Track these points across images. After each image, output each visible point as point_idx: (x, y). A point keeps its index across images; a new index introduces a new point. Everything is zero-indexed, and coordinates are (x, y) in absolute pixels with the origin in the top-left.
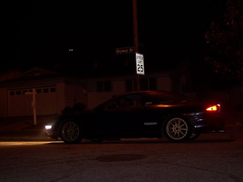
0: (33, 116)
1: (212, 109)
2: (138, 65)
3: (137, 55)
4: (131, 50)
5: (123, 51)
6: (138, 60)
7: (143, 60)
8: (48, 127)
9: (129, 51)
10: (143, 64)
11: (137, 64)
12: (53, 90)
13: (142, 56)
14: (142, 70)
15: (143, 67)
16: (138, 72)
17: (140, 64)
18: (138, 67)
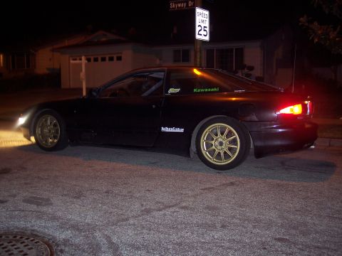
0: (82, 89)
2: (199, 26)
3: (198, 10)
4: (190, 4)
5: (179, 5)
6: (199, 19)
7: (208, 20)
9: (187, 4)
10: (207, 26)
11: (197, 24)
12: (119, 58)
13: (207, 13)
14: (205, 33)
15: (208, 29)
16: (198, 37)
17: (203, 25)
18: (198, 29)
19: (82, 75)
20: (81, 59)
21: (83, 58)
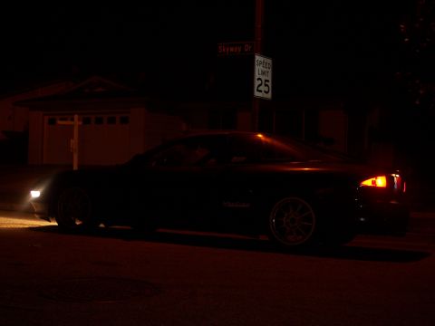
1: (374, 182)
2: (259, 79)
3: (258, 58)
4: (248, 48)
5: (232, 50)
6: (258, 69)
7: (270, 70)
8: (35, 194)
9: (243, 49)
10: (269, 78)
11: (257, 76)
13: (269, 61)
14: (266, 89)
15: (270, 84)
16: (257, 94)
17: (263, 78)
18: (257, 83)
19: (74, 143)
20: (73, 120)
21: (76, 117)
